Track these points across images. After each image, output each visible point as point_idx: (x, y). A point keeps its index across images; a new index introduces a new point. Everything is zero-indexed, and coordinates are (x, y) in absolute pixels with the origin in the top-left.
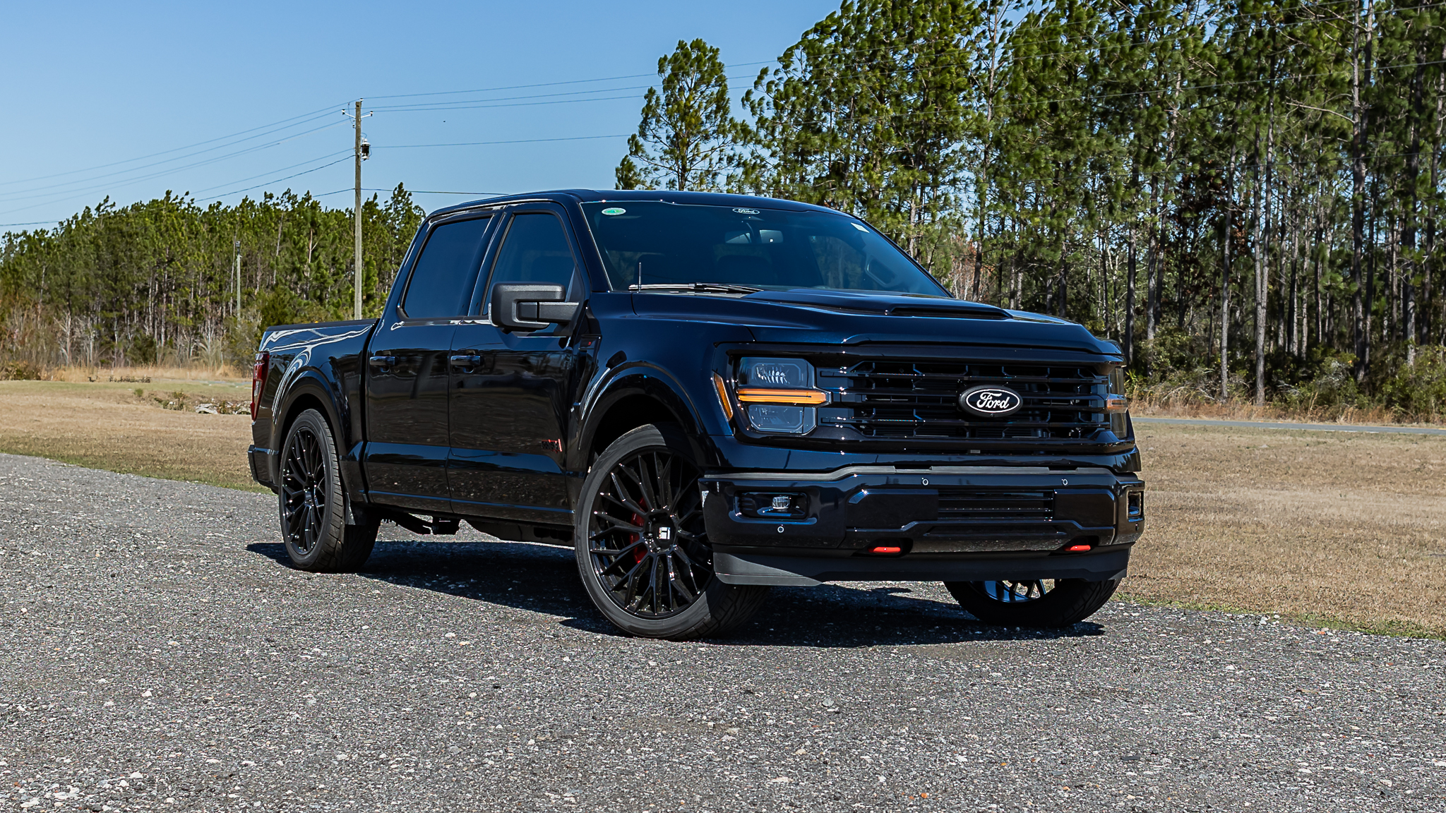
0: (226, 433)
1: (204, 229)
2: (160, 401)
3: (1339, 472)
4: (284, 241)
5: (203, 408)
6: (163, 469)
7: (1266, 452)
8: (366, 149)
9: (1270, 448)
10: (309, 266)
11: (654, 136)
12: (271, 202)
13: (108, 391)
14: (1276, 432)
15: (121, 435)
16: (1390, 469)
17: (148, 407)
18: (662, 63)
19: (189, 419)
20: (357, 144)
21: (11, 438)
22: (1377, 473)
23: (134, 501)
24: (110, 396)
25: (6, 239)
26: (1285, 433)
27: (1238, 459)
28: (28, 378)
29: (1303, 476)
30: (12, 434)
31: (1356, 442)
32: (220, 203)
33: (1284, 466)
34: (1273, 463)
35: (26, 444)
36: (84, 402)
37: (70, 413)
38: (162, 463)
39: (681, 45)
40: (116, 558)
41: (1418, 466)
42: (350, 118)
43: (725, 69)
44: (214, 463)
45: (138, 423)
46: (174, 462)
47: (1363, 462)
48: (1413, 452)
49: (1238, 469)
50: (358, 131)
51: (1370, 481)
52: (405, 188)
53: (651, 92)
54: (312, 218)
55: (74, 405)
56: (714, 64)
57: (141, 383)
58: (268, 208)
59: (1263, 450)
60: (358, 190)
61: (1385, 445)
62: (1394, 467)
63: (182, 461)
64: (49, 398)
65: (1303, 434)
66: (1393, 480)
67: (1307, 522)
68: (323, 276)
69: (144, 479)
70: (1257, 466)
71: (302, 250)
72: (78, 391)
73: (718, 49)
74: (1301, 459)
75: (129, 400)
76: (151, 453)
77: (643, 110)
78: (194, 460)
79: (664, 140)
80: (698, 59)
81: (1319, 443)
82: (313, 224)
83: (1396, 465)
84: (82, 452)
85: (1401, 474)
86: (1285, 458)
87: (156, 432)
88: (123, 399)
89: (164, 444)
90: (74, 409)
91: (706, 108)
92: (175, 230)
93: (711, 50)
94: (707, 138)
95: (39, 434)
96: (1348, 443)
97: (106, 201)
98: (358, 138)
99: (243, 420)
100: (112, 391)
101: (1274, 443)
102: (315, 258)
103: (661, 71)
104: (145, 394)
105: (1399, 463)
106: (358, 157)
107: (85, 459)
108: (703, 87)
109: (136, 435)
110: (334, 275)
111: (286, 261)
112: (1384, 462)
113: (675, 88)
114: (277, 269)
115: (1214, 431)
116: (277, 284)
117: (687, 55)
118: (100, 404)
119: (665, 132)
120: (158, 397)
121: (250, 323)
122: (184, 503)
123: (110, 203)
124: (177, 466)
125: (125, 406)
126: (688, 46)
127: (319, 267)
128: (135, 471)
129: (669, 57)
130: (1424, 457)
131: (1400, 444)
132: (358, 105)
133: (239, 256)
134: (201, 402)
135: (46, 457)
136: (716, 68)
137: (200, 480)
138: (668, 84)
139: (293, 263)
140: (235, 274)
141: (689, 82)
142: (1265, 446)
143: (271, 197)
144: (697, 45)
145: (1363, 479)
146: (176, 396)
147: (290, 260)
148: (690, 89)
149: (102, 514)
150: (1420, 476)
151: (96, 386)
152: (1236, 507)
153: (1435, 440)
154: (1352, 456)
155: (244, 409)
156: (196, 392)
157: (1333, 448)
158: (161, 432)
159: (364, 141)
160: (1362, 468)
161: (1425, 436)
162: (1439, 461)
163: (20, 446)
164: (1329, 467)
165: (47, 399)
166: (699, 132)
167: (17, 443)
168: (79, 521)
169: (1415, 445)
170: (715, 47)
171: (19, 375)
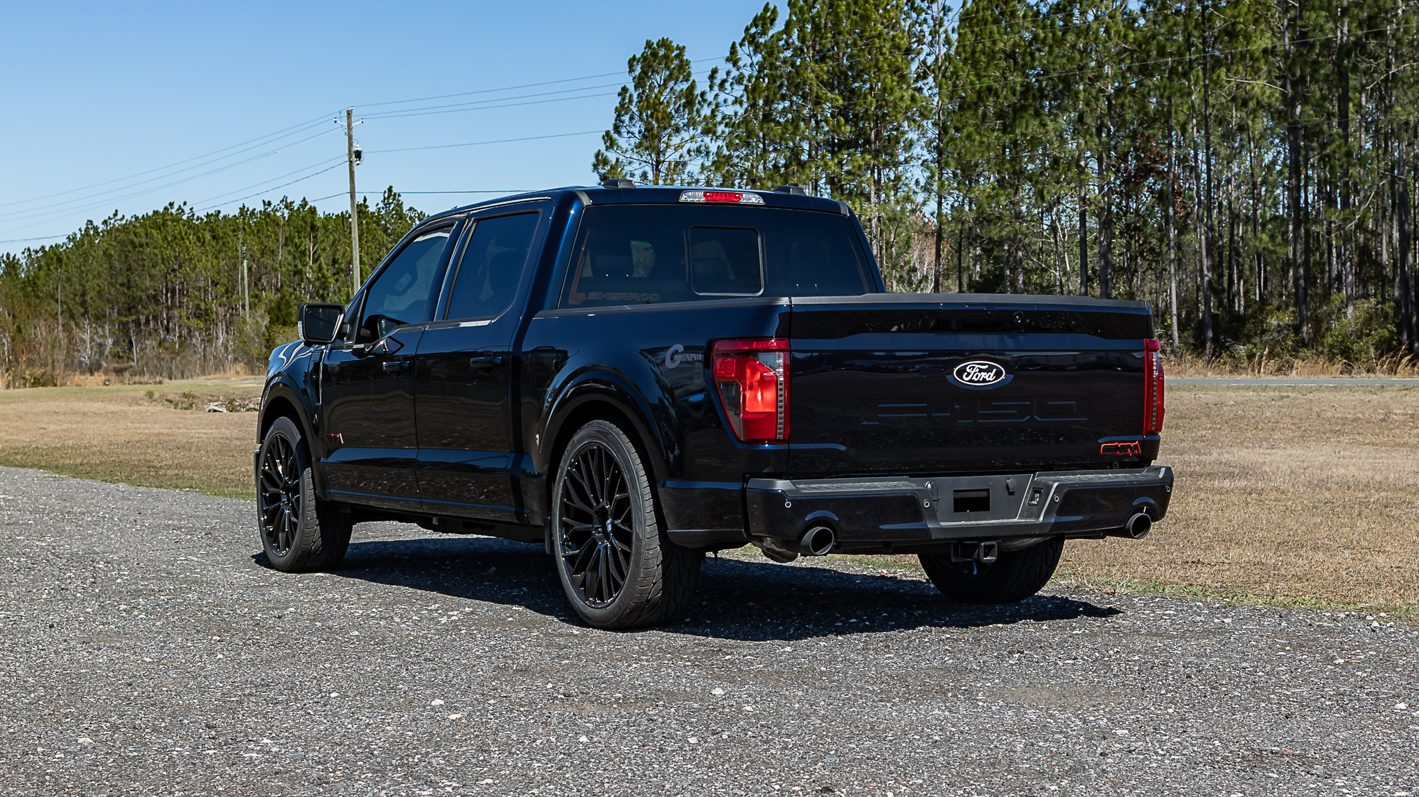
0: (227, 433)
1: (208, 236)
2: (170, 402)
3: (1307, 425)
4: (286, 245)
5: (212, 406)
6: (157, 476)
7: (1234, 408)
8: (358, 155)
9: (1237, 404)
10: (311, 268)
11: (628, 132)
12: (270, 209)
13: (120, 394)
14: (1238, 388)
15: (121, 440)
16: (1356, 420)
17: (160, 408)
18: (632, 62)
19: (195, 419)
20: (350, 150)
21: (11, 448)
22: (1344, 424)
23: (112, 518)
24: (122, 399)
25: (26, 254)
26: (1248, 388)
27: (1208, 416)
28: (44, 385)
29: (1273, 430)
30: (12, 445)
31: (1318, 395)
32: (219, 212)
33: (1253, 421)
34: (1242, 418)
35: (25, 454)
36: (95, 406)
37: (79, 419)
38: (157, 469)
39: (649, 45)
40: (64, 599)
41: (1382, 417)
42: (342, 126)
43: (692, 65)
44: (209, 467)
45: (144, 425)
46: (169, 467)
47: (1329, 414)
48: (1375, 403)
49: (1209, 426)
50: (350, 138)
51: (1338, 433)
52: (394, 190)
53: (625, 90)
54: (312, 222)
55: (86, 409)
56: (682, 61)
57: (153, 385)
58: (269, 215)
59: (1231, 406)
60: (352, 194)
61: (1344, 396)
62: (1359, 418)
63: (179, 466)
64: (63, 404)
65: (1265, 389)
66: (1361, 431)
67: (1322, 484)
68: (323, 276)
69: (132, 489)
70: (1227, 423)
71: (303, 253)
72: (93, 396)
73: (684, 47)
74: (1268, 414)
75: (140, 402)
76: (148, 457)
77: (616, 109)
78: (189, 464)
79: (637, 135)
80: (666, 57)
81: (1282, 397)
82: (313, 228)
83: (1361, 416)
84: (79, 461)
85: (1367, 425)
86: (1253, 413)
87: (158, 434)
88: (135, 401)
89: (163, 448)
90: (84, 414)
91: (675, 103)
92: (183, 239)
93: (678, 48)
94: (677, 130)
95: (41, 444)
96: (1310, 396)
97: (115, 215)
98: (350, 144)
99: (247, 418)
100: (124, 394)
101: (1240, 399)
102: (315, 261)
103: (631, 70)
104: (156, 395)
105: (1363, 414)
106: (351, 162)
107: (80, 468)
108: (671, 84)
109: (137, 439)
110: (334, 274)
111: (289, 264)
112: (1349, 413)
113: (645, 85)
114: (281, 272)
115: (1179, 389)
116: (282, 286)
117: (655, 54)
118: (112, 407)
119: (638, 127)
120: (169, 398)
121: (257, 322)
122: (165, 518)
123: (119, 216)
124: (170, 472)
125: (136, 408)
126: (655, 45)
127: (320, 269)
128: (128, 480)
129: (638, 56)
130: (1387, 407)
131: (1359, 396)
132: (349, 113)
133: (245, 262)
134: (210, 401)
135: (41, 467)
136: (683, 66)
137: (191, 487)
138: (639, 83)
139: (296, 266)
140: (243, 279)
141: (658, 79)
142: (1232, 403)
143: (269, 204)
144: (664, 43)
145: (1331, 431)
146: (185, 395)
147: (293, 264)
148: (659, 86)
149: (71, 537)
150: (1386, 426)
151: (109, 391)
152: (1245, 472)
153: (1393, 391)
154: (1317, 409)
155: (252, 406)
156: (205, 391)
157: (1297, 402)
158: (162, 434)
159: (356, 147)
160: (1329, 420)
161: (1383, 387)
162: (1402, 411)
163: (18, 457)
164: (1296, 421)
165: (61, 405)
166: (670, 126)
167: (16, 454)
168: (42, 548)
169: (1375, 396)
170: (681, 45)
171: (36, 383)
